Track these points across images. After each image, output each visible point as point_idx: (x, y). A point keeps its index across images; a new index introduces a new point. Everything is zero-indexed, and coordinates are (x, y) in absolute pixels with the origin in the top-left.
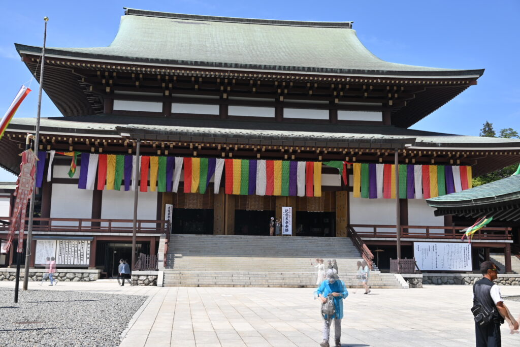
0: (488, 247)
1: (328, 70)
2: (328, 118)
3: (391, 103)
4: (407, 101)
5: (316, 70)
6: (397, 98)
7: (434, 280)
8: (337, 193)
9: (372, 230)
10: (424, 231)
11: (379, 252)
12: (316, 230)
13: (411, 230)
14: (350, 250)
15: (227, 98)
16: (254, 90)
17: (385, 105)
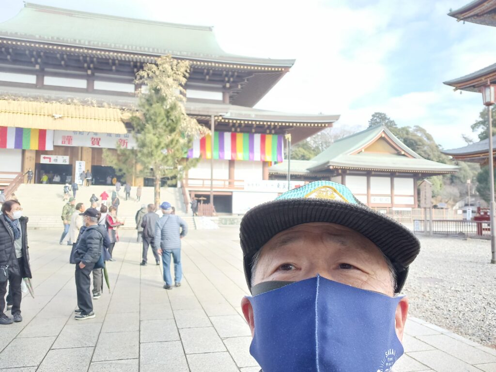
3: (228, 85)
4: (241, 84)
6: (233, 82)
9: (201, 182)
13: (236, 183)
15: (93, 74)
16: (114, 68)
17: (224, 87)
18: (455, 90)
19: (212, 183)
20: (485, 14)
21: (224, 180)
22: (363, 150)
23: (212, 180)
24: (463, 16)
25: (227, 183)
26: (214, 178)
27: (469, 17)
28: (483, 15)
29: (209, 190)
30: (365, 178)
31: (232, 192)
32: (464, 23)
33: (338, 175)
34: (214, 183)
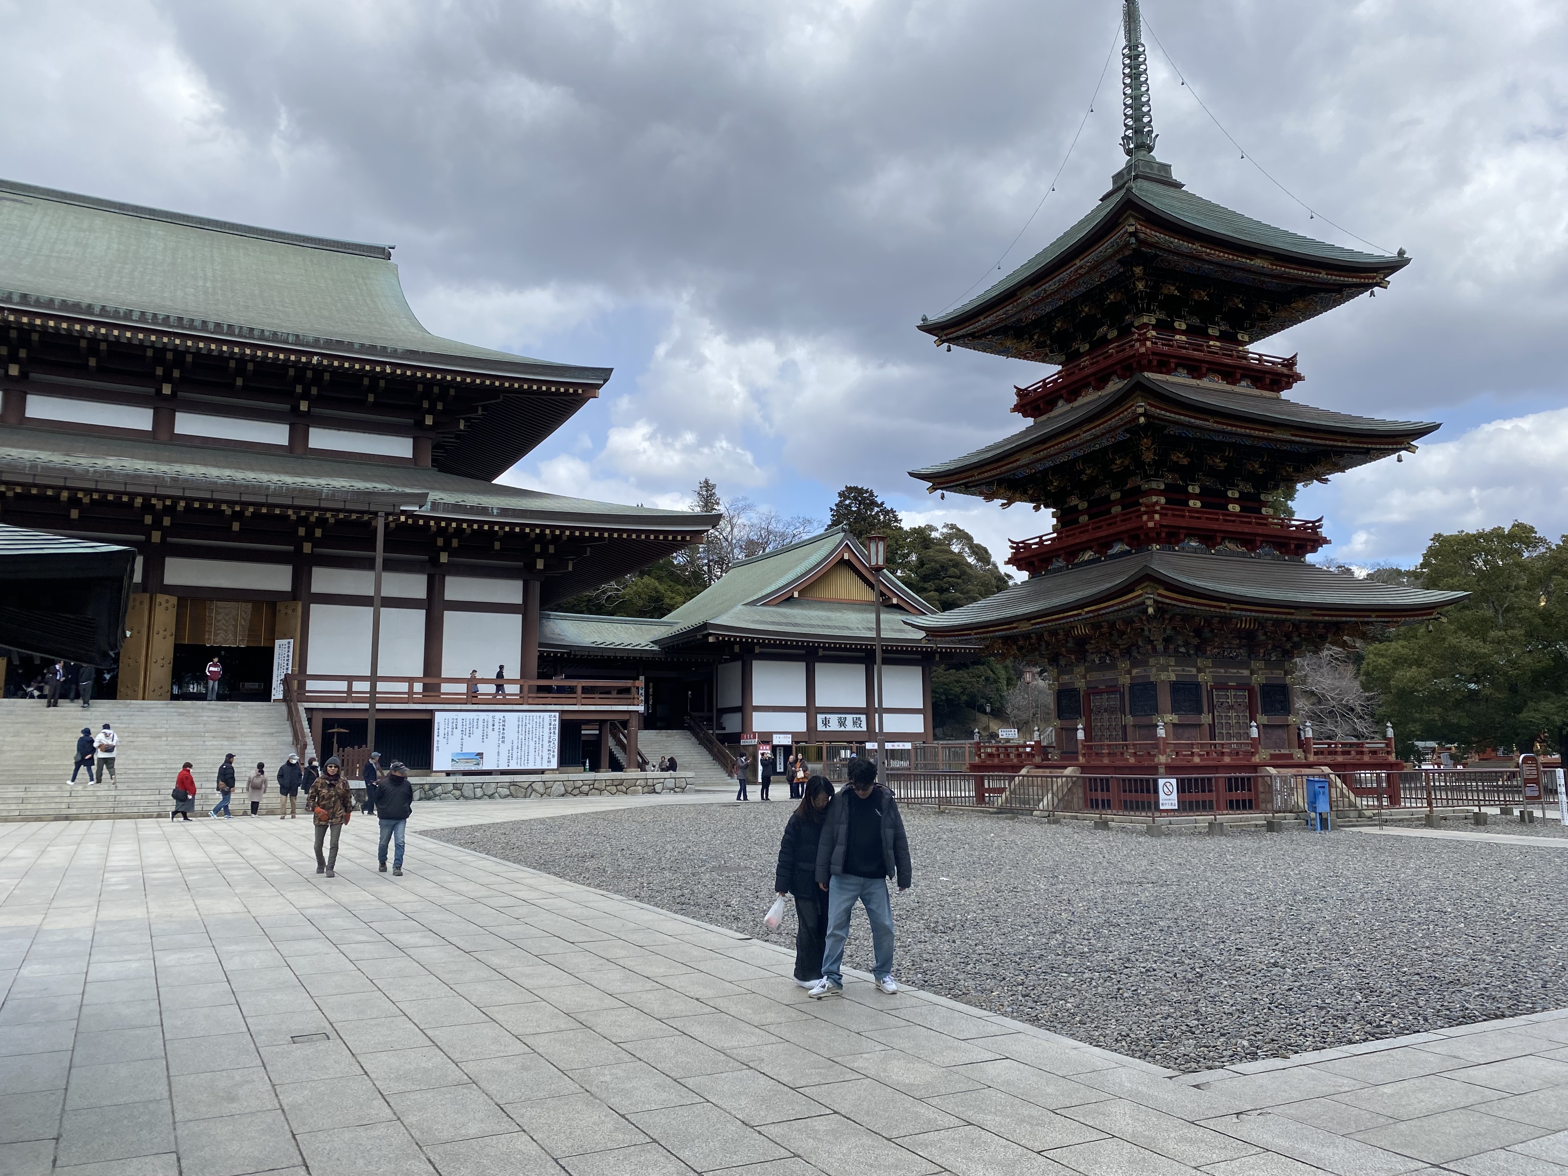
0: (607, 721)
1: (267, 334)
2: (285, 442)
3: (429, 420)
4: (465, 419)
5: (237, 331)
6: (445, 412)
7: (467, 791)
8: (280, 606)
9: (343, 686)
10: (462, 688)
11: (338, 733)
12: (249, 685)
14: (274, 730)
15: (24, 375)
16: (92, 362)
17: (420, 423)
18: (933, 489)
19: (373, 687)
20: (988, 334)
21: (411, 680)
22: (796, 595)
23: (374, 678)
24: (946, 335)
25: (418, 687)
26: (380, 674)
27: (958, 338)
28: (985, 335)
29: (366, 706)
30: (801, 667)
31: (432, 712)
32: (949, 350)
33: (734, 658)
34: (381, 686)
